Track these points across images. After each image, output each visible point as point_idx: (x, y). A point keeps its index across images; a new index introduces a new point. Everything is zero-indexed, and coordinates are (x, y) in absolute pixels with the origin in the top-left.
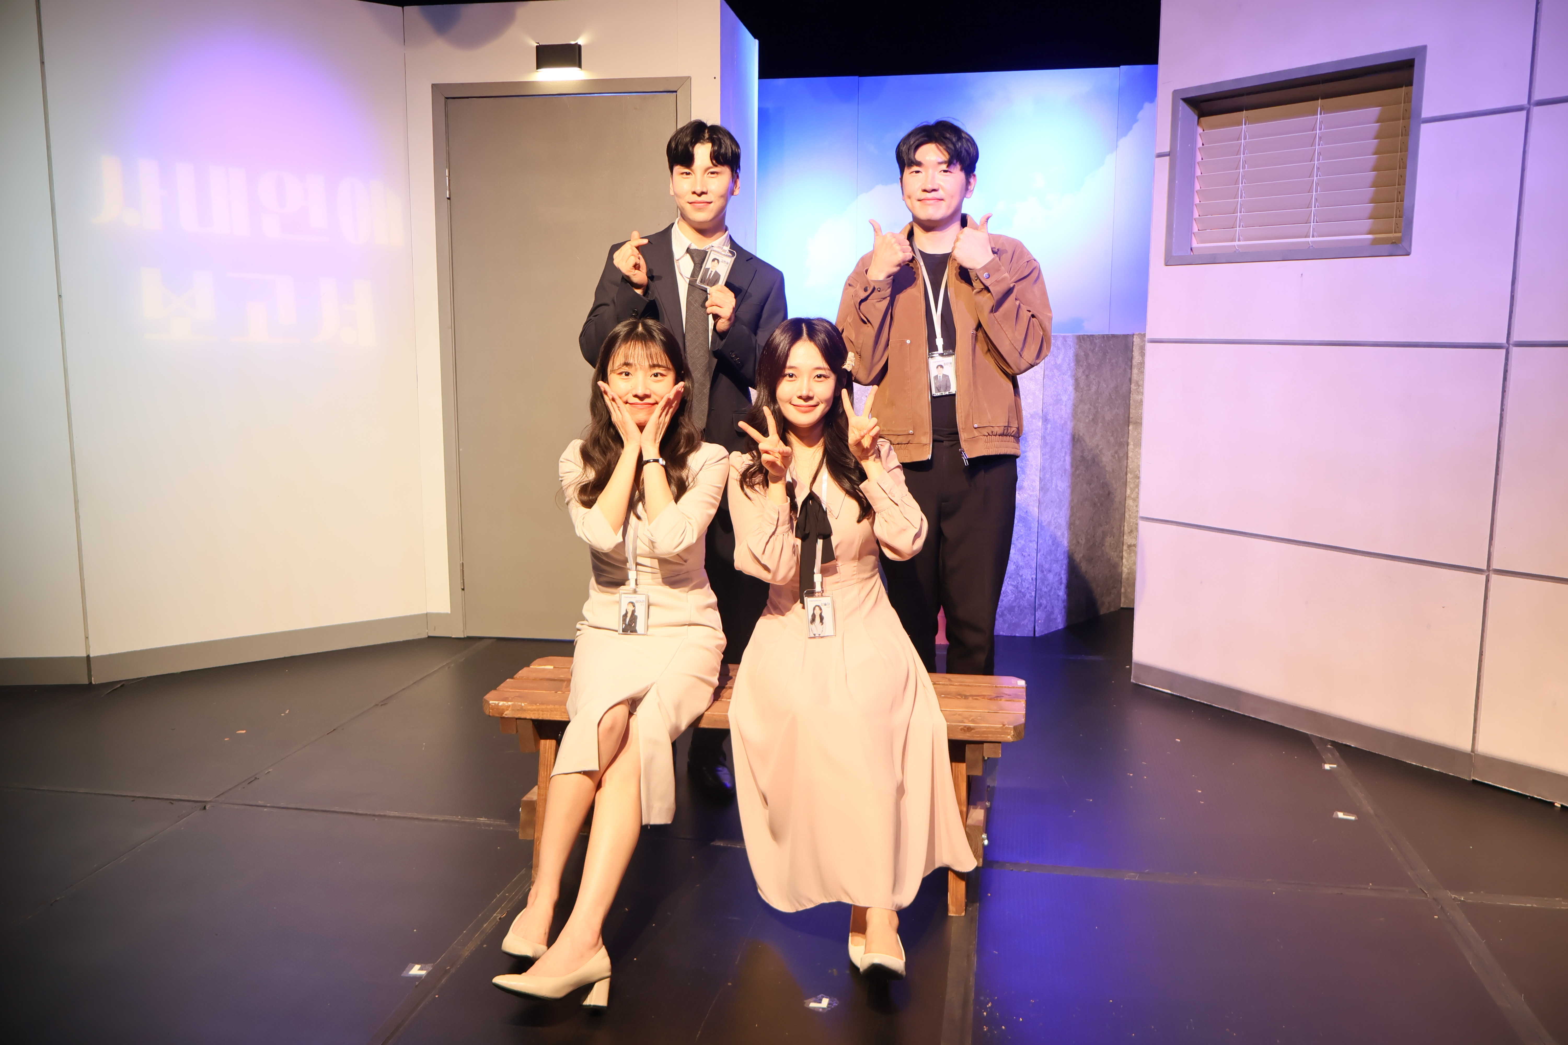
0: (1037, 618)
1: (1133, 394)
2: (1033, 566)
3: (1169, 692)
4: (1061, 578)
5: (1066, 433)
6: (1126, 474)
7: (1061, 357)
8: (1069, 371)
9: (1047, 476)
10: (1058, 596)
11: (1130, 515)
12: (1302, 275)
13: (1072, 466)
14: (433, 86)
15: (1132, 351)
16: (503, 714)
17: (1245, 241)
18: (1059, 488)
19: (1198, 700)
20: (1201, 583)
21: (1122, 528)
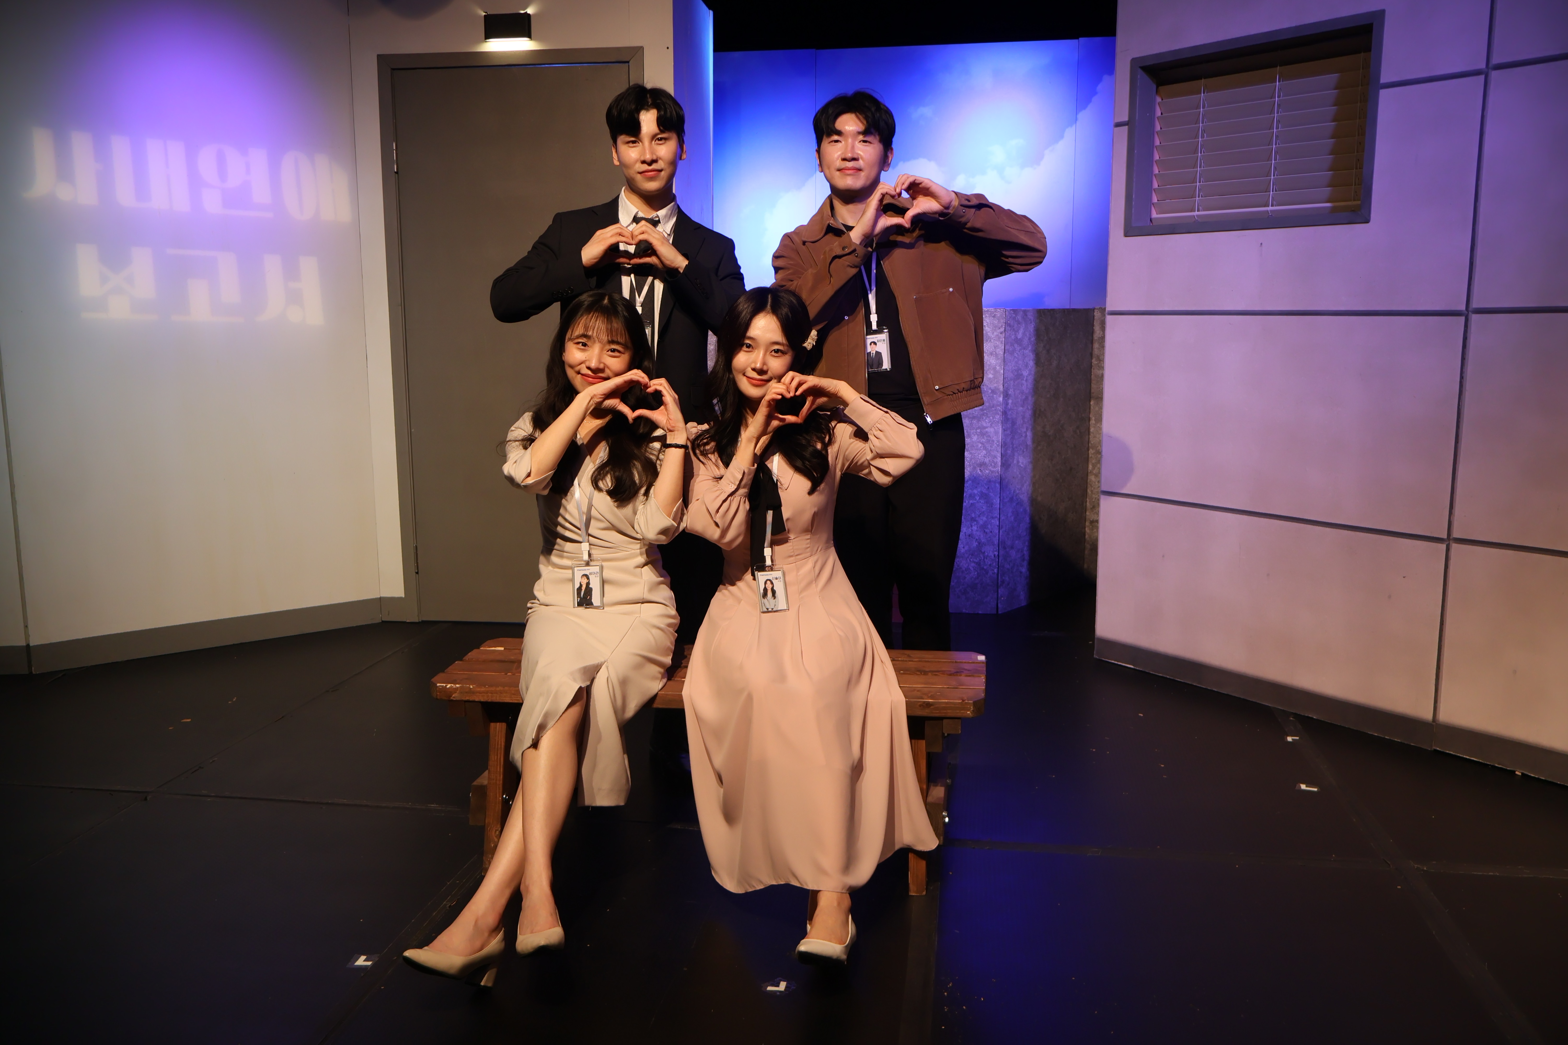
0: (999, 595)
1: (1094, 369)
2: (996, 543)
3: (1132, 667)
4: (1024, 555)
5: (1028, 409)
6: (1088, 450)
7: (1021, 331)
8: (1030, 346)
9: (1009, 452)
10: (1021, 572)
11: (1092, 491)
12: (1261, 244)
13: (1033, 442)
14: (379, 56)
15: (1093, 325)
16: (451, 696)
17: (1204, 211)
18: (1020, 464)
19: (1161, 675)
20: (1163, 556)
21: (1085, 504)
